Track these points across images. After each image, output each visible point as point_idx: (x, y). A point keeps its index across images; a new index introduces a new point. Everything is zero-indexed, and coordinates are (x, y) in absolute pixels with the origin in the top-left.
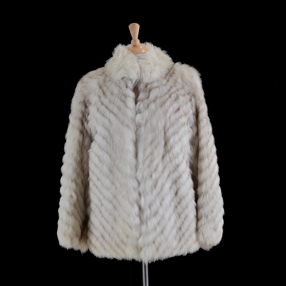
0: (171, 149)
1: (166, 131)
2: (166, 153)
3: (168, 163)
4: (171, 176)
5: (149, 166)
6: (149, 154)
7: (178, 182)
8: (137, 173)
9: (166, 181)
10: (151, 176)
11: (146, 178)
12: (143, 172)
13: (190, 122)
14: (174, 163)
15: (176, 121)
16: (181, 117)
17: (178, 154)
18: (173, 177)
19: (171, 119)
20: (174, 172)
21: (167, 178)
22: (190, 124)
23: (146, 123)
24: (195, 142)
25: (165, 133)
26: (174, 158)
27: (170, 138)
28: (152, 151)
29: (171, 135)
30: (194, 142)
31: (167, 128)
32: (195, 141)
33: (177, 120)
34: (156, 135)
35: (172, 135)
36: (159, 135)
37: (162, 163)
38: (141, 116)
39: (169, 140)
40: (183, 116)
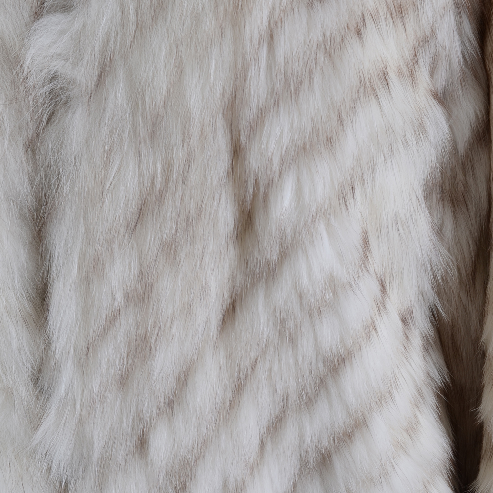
0: (284, 255)
1: (243, 138)
2: (254, 284)
3: (264, 352)
4: (290, 434)
5: (124, 381)
6: (119, 297)
7: (338, 464)
8: (36, 428)
9: (254, 468)
10: (142, 444)
11: (105, 464)
12: (81, 423)
13: (435, 60)
14: (306, 346)
15: (321, 57)
16: (359, 33)
17: (334, 285)
18: (301, 438)
19: (282, 49)
20: (308, 402)
21: (262, 444)
22: (433, 72)
23: (100, 77)
24: (466, 185)
25: (237, 152)
26: (310, 314)
27: (270, 184)
28: (141, 275)
29: (276, 160)
30: (461, 187)
31: (247, 116)
32: (470, 180)
33: (329, 55)
34: (168, 166)
35: (282, 161)
36: (189, 161)
37: (222, 354)
38: (62, 32)
39: (266, 196)
40: (375, 19)
